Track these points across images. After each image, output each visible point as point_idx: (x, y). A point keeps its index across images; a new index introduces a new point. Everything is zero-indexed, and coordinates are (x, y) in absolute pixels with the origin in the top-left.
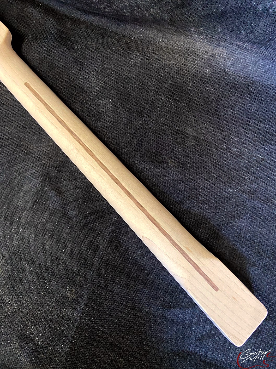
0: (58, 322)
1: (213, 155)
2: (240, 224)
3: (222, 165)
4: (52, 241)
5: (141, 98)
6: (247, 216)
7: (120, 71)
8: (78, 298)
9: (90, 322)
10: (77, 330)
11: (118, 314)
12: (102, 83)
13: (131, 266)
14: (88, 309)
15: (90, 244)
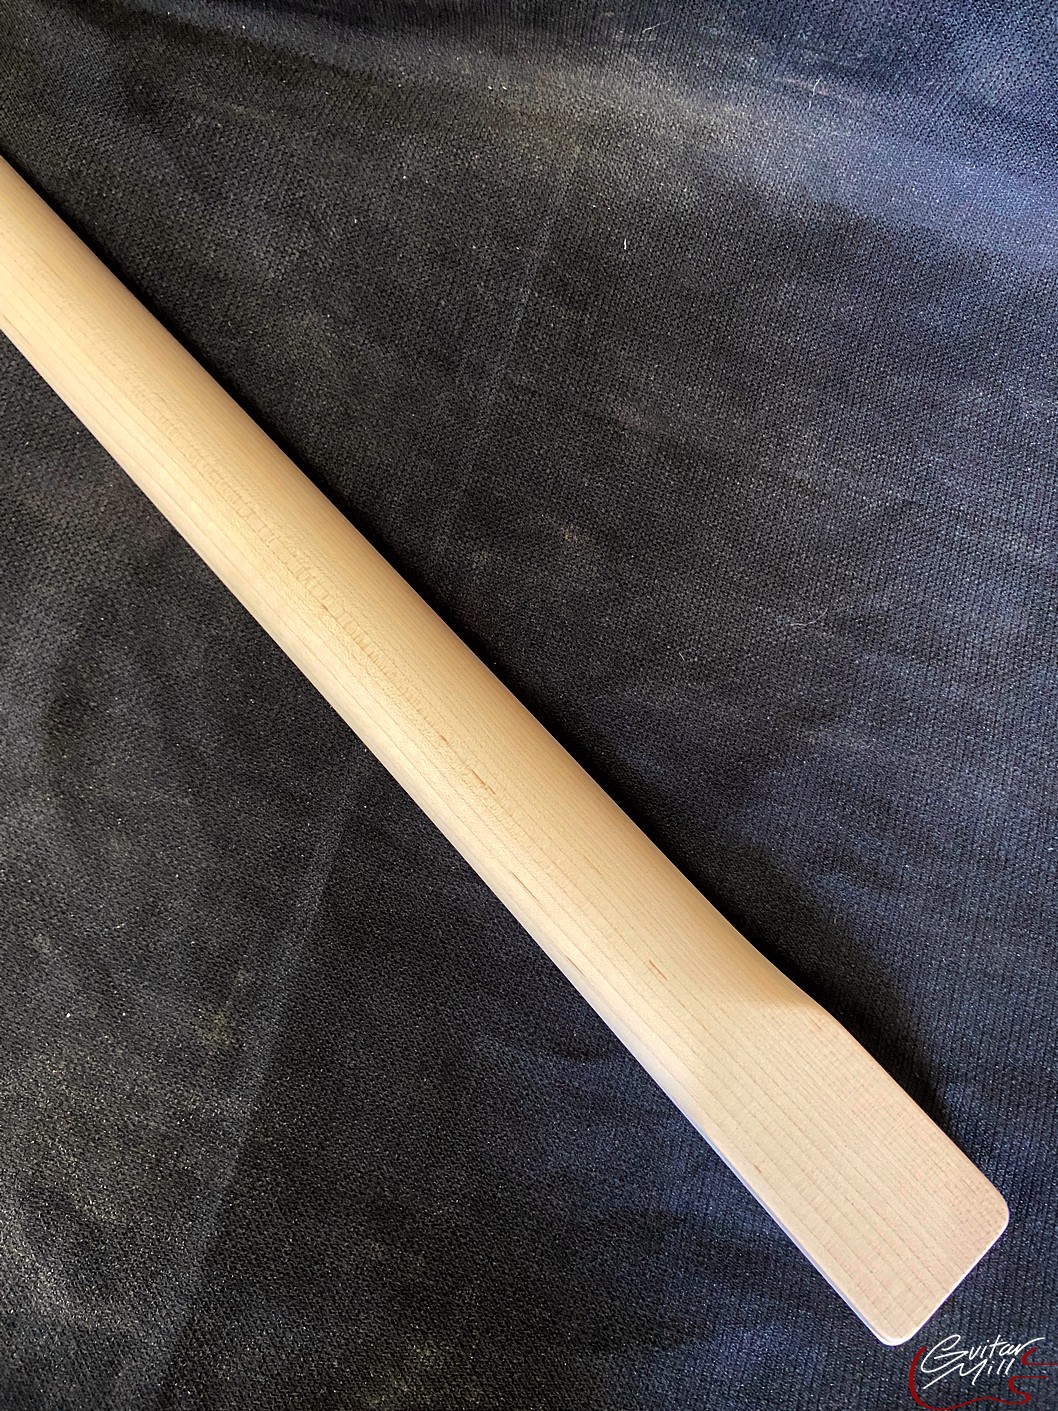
0: (170, 1138)
1: (723, 498)
2: (834, 744)
3: (759, 534)
4: (133, 845)
5: (443, 303)
6: (858, 713)
7: (359, 204)
8: (241, 1046)
9: (293, 1129)
10: (241, 1162)
11: (393, 1093)
12: (293, 253)
13: (434, 918)
14: (282, 1085)
15: (276, 845)
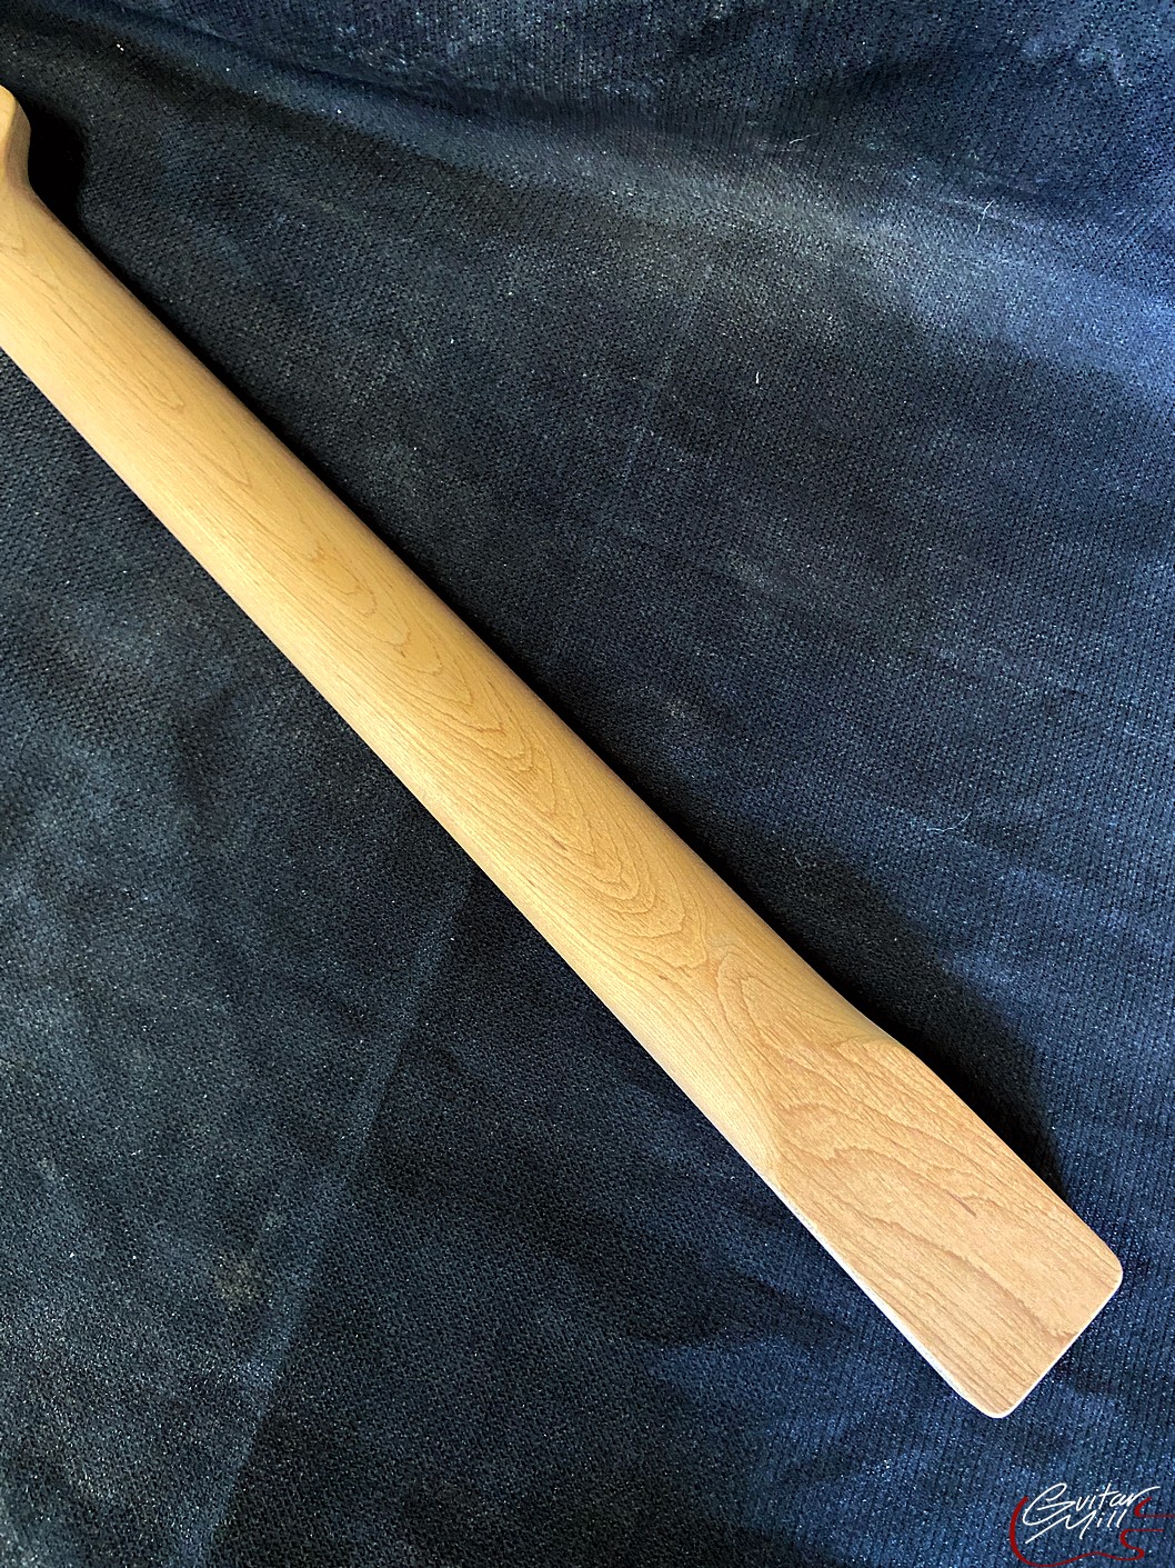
0: (179, 1406)
1: (855, 677)
3: (895, 720)
4: (158, 1057)
5: (546, 437)
6: (1001, 940)
7: (457, 322)
8: (265, 1301)
9: (320, 1404)
10: (259, 1440)
11: (438, 1368)
12: (379, 377)
13: (499, 1160)
14: (311, 1352)
15: (322, 1065)
